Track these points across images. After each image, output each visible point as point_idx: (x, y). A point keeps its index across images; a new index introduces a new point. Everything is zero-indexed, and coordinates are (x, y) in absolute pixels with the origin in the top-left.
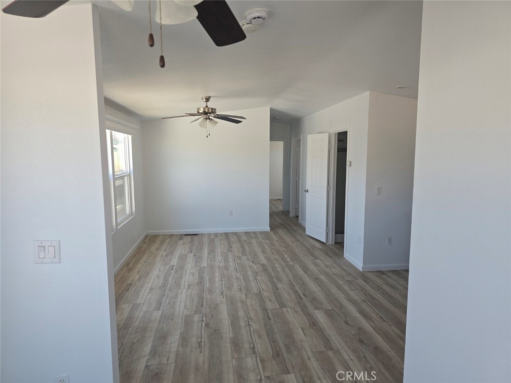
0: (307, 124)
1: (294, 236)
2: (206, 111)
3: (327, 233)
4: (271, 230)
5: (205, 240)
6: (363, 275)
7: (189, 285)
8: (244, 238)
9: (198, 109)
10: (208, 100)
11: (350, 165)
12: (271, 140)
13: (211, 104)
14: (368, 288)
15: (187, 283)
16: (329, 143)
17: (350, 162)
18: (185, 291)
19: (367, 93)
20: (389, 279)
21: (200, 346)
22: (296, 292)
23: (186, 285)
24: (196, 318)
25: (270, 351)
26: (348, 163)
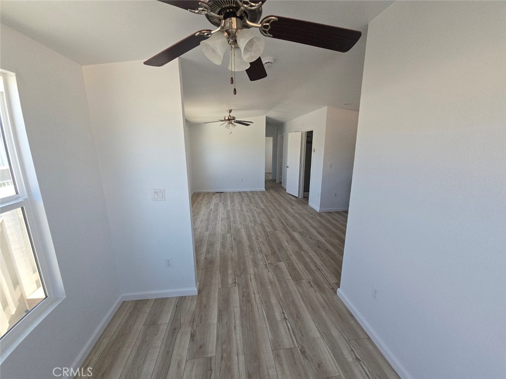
0: (288, 127)
1: (279, 193)
2: (230, 118)
3: (299, 192)
4: (266, 190)
5: (228, 195)
6: (319, 214)
7: (222, 219)
8: (250, 194)
9: (225, 117)
10: (230, 111)
11: (314, 151)
12: (266, 136)
13: (232, 114)
14: (323, 221)
15: (221, 218)
16: (302, 138)
17: (314, 150)
18: (220, 222)
19: (326, 108)
20: (334, 216)
21: (232, 249)
22: (282, 223)
23: (221, 219)
24: (228, 235)
25: (270, 251)
26: (313, 150)
